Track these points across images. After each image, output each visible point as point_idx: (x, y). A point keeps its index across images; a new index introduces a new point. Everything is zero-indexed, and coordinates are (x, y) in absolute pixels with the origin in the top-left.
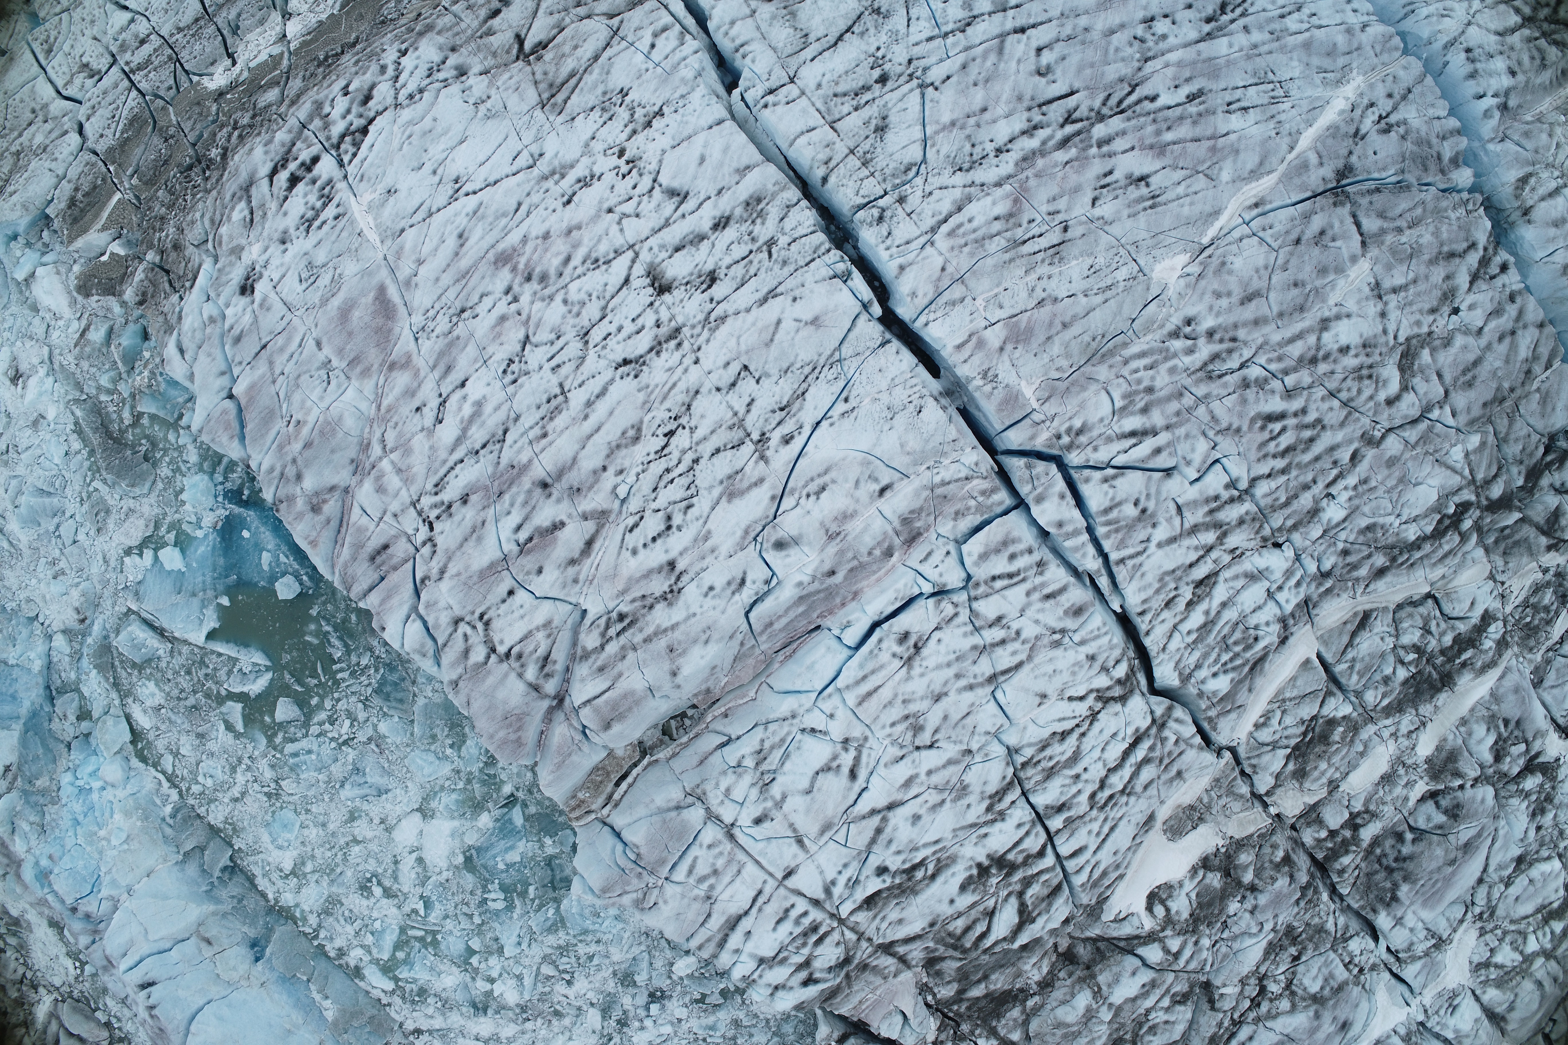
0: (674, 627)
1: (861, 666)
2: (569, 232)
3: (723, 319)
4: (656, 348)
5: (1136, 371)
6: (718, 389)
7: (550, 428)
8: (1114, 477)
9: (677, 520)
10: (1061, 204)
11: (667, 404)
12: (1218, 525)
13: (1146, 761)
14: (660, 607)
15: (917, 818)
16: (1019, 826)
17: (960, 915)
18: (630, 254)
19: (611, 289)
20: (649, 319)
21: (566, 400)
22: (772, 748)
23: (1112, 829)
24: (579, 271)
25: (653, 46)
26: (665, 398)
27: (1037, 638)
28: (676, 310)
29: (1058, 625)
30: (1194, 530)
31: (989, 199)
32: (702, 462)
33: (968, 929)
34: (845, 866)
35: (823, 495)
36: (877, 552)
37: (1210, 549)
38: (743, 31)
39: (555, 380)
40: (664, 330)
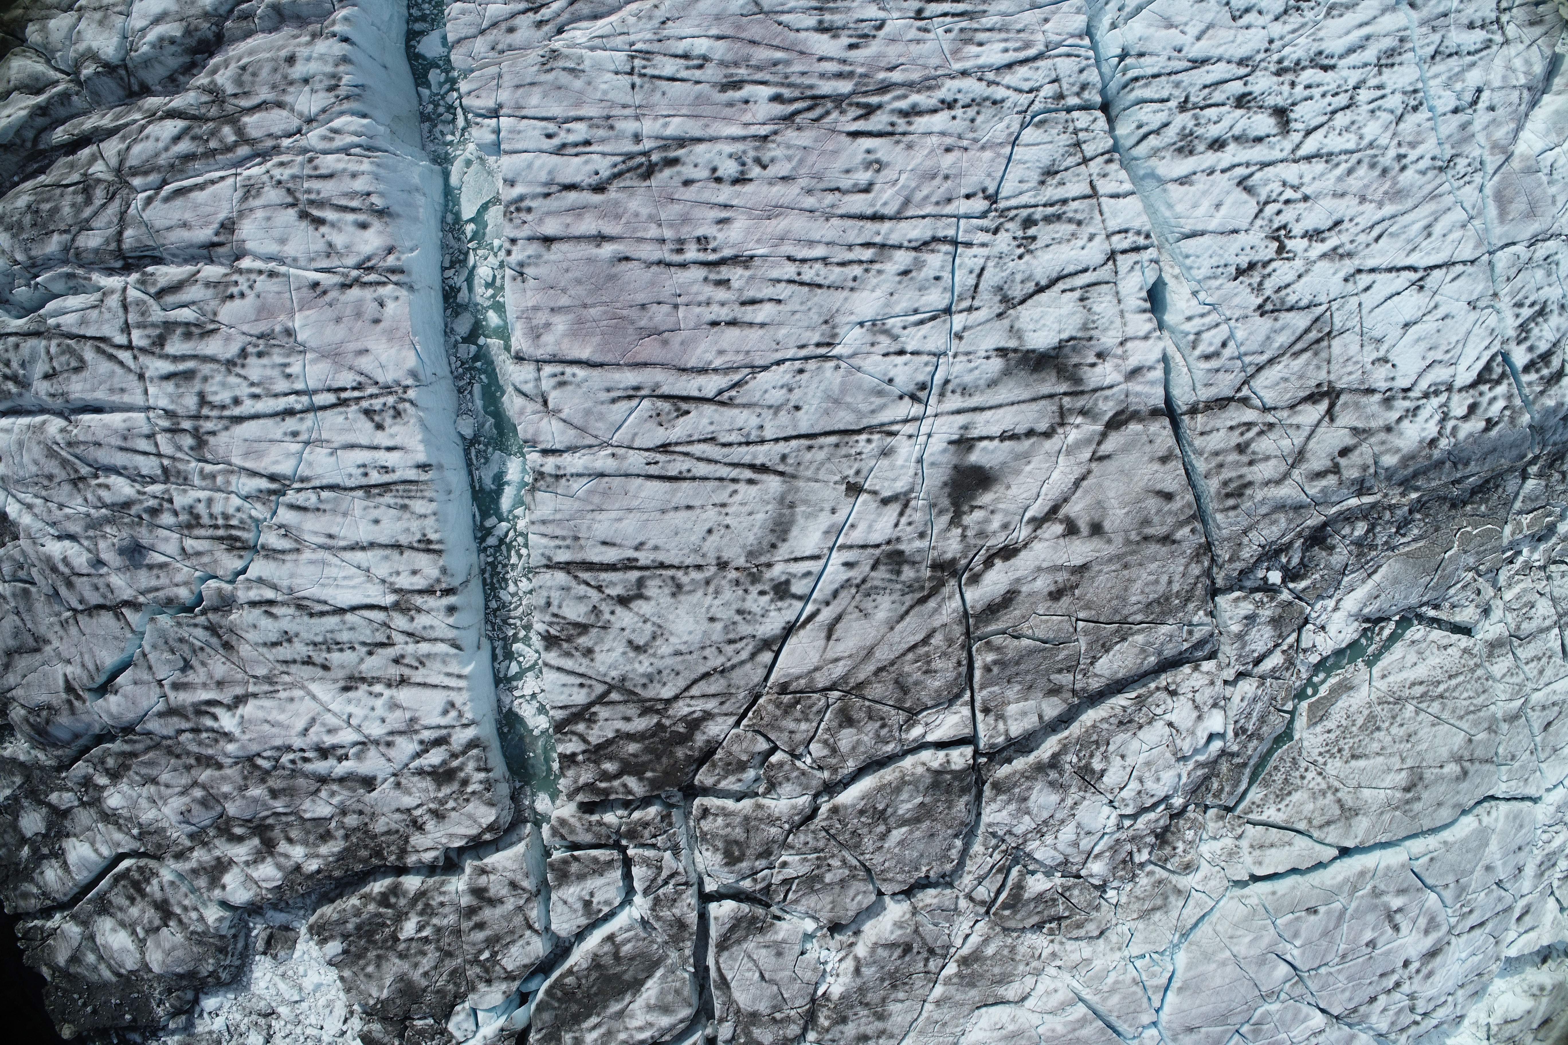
4: (1299, 66)
6: (1260, 12)
7: (1394, 43)
18: (1300, 153)
19: (1321, 131)
20: (1298, 92)
21: (1379, 59)
24: (1343, 157)
28: (1274, 88)
38: (1140, 324)
40: (1288, 77)
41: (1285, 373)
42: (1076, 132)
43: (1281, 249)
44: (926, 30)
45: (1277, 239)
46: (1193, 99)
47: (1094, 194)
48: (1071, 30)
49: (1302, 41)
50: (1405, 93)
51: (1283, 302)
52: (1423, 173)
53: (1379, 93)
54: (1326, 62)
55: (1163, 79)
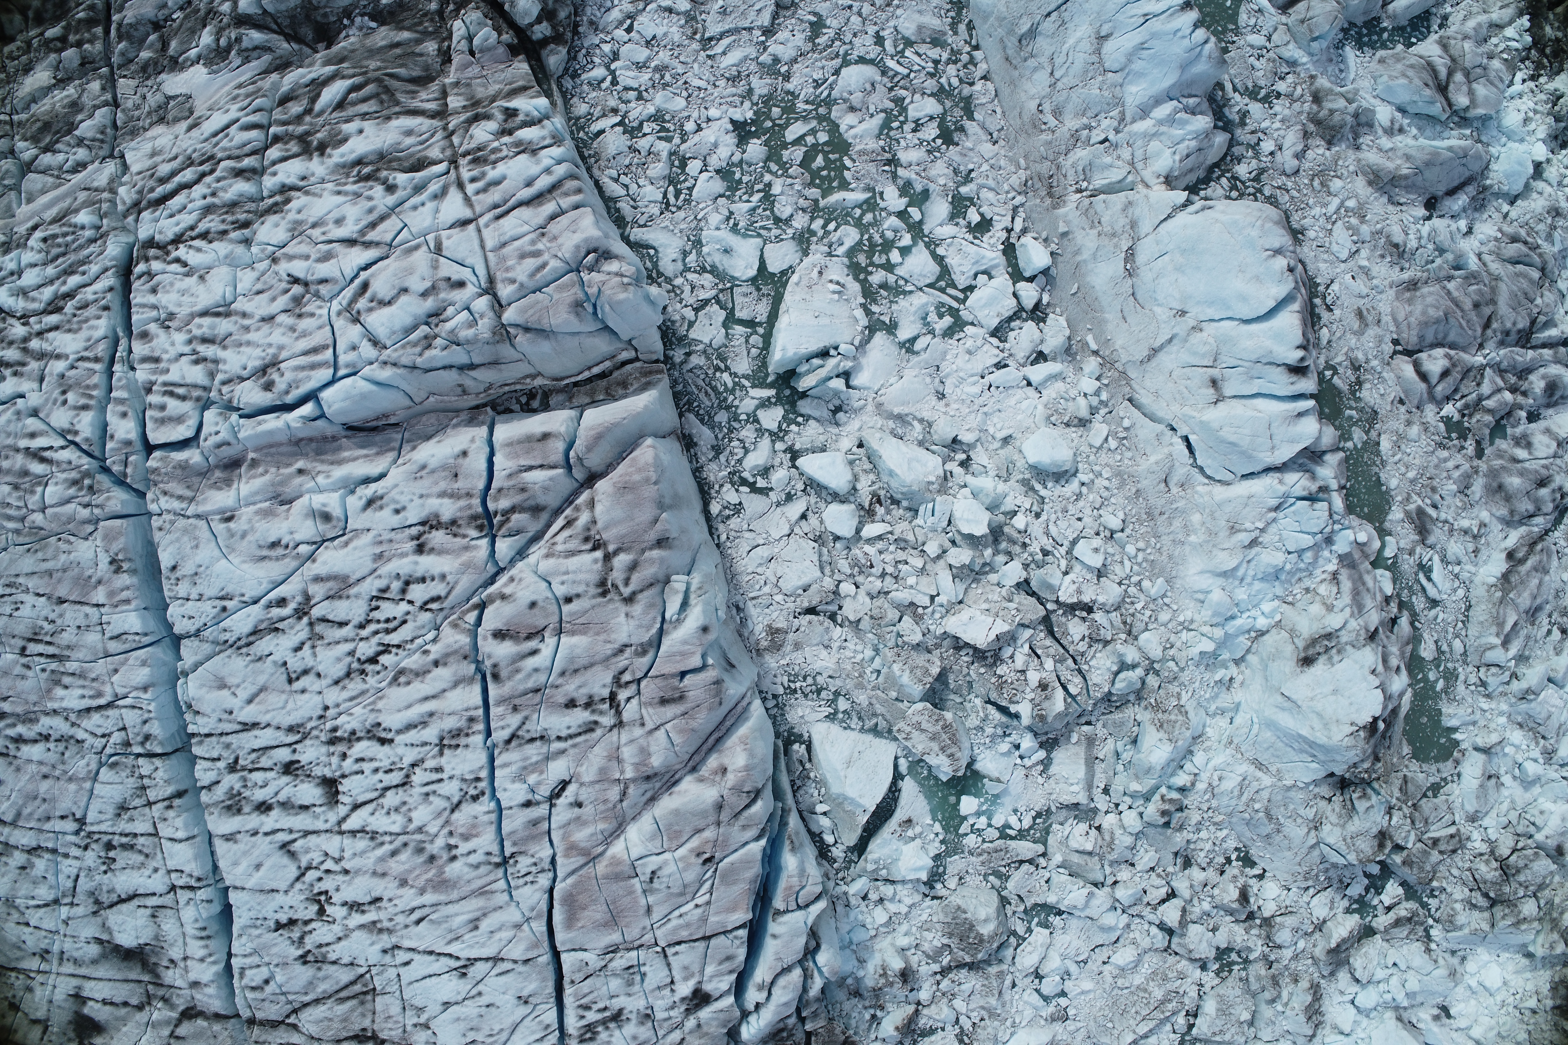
0: (442, 495)
1: (309, 378)
2: (384, 875)
3: (291, 729)
4: (353, 737)
5: (19, 508)
6: (319, 675)
7: (463, 723)
8: (69, 432)
9: (396, 585)
10: (18, 670)
11: (362, 687)
12: (25, 350)
13: (162, 181)
14: (446, 517)
15: (339, 222)
16: (275, 174)
17: (364, 116)
18: (345, 827)
19: (369, 808)
20: (348, 765)
21: (442, 739)
22: (415, 345)
23: (215, 134)
24: (387, 838)
25: (267, 982)
26: (363, 693)
27: (179, 329)
28: (323, 759)
29: (161, 332)
30: (42, 356)
31: (64, 704)
32: (355, 621)
33: (364, 100)
34: (415, 208)
35: (272, 539)
36: (261, 470)
37: (40, 334)
38: (196, 949)
39: (443, 761)
40: (340, 748)
41: (328, 1014)
42: (142, 777)
43: (321, 912)
44: (28, 667)
45: (319, 902)
46: (241, 762)
47: (156, 834)
48: (134, 683)
49: (358, 710)
50: (464, 780)
51: (324, 956)
52: (477, 867)
53: (435, 776)
54: (383, 735)
55: (214, 739)
